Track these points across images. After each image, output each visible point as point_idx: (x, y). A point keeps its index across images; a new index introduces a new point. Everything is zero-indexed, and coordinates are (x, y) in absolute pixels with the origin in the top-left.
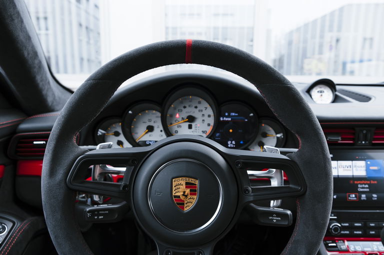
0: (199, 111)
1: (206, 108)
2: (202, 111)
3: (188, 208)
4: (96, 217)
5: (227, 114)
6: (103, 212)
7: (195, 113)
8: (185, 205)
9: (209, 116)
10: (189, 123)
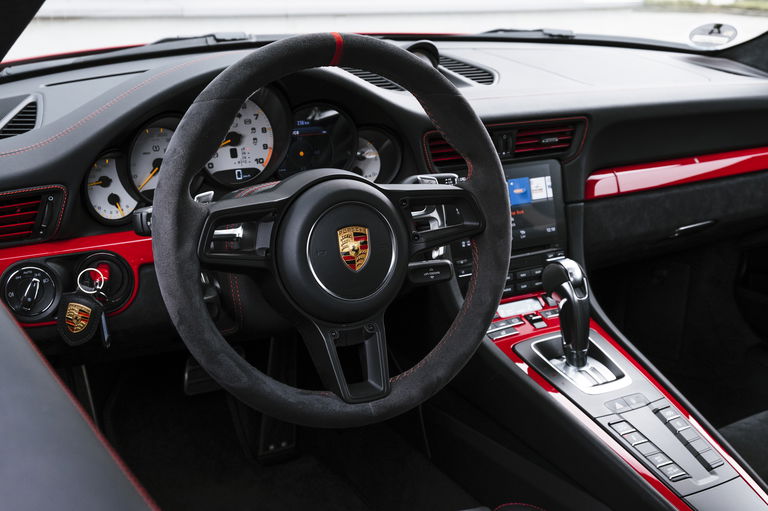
0: (246, 122)
1: (257, 116)
2: (250, 121)
3: (360, 267)
7: (242, 128)
8: (357, 264)
9: (264, 130)
10: (230, 147)
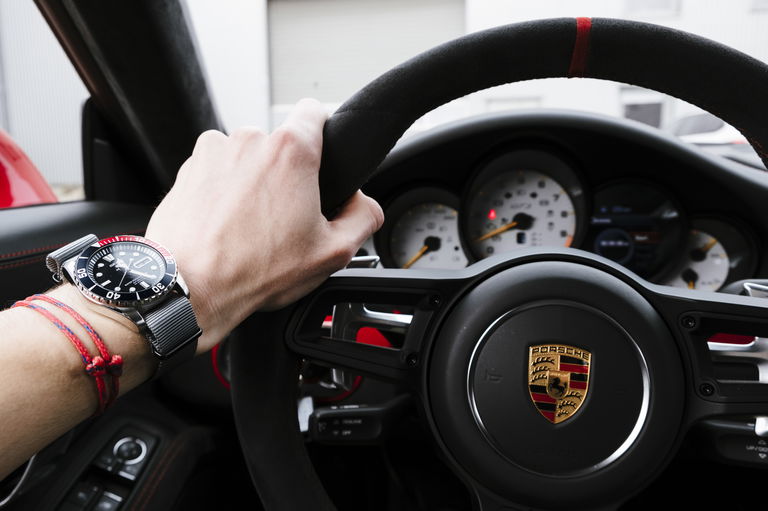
0: (541, 203)
1: (557, 197)
2: (547, 203)
3: (563, 418)
4: (336, 433)
5: (604, 210)
6: (350, 422)
7: (534, 209)
8: (559, 411)
9: (564, 214)
10: (516, 232)
